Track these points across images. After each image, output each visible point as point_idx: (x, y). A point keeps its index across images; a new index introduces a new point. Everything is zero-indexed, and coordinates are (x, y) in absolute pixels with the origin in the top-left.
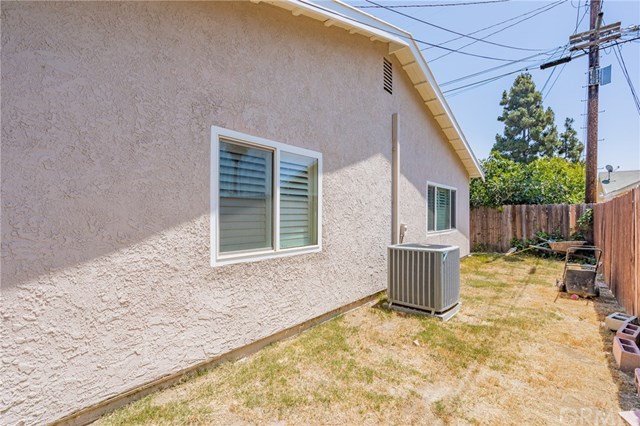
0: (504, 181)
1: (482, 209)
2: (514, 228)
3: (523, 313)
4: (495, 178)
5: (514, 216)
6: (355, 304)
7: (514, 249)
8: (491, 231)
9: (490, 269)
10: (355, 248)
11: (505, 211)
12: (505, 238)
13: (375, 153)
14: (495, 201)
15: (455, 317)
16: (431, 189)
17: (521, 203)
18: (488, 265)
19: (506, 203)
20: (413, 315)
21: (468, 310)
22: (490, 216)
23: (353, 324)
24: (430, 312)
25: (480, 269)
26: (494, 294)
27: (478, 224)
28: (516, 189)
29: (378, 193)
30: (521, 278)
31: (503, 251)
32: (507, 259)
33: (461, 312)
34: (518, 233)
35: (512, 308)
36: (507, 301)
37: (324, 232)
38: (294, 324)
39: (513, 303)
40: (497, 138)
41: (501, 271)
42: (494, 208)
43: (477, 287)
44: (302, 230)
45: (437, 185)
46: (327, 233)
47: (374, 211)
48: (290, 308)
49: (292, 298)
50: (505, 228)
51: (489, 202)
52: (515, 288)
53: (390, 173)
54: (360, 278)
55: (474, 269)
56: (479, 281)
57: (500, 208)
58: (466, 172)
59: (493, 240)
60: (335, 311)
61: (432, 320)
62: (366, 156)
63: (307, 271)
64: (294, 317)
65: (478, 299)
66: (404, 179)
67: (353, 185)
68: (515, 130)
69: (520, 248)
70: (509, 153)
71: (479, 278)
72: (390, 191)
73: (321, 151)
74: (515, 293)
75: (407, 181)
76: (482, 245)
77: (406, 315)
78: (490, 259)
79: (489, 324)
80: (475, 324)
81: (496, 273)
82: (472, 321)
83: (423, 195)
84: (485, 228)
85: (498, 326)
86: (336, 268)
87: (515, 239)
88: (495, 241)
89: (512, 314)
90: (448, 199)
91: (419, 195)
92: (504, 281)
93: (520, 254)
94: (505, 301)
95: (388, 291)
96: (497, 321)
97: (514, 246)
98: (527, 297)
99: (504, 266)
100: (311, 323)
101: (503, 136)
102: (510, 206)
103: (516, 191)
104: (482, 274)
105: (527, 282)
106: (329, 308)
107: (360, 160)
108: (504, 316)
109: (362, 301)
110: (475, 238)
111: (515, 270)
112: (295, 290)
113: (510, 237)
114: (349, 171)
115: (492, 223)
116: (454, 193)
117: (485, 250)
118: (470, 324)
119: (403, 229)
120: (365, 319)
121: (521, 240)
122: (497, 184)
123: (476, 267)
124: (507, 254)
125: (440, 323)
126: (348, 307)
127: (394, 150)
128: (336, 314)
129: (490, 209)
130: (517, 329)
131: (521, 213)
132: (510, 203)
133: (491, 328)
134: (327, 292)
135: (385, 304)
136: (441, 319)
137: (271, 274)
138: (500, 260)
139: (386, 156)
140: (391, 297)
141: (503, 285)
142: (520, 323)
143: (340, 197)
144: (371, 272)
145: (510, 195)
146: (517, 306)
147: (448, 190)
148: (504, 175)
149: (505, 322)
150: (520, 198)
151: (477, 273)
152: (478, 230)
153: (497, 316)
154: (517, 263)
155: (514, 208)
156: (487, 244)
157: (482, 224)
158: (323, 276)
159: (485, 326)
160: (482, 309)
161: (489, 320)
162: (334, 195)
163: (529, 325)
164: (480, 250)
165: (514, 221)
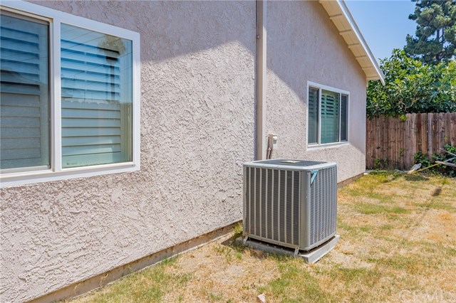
0: (408, 84)
1: (382, 118)
2: (419, 141)
3: (415, 250)
4: (397, 81)
5: (419, 126)
6: (196, 240)
7: (417, 166)
8: (392, 144)
9: (386, 190)
10: (196, 166)
11: (409, 120)
12: (409, 152)
13: (228, 40)
14: (397, 108)
15: (326, 256)
16: (314, 93)
17: (428, 111)
18: (386, 186)
19: (411, 110)
20: (271, 254)
21: (347, 246)
22: (391, 126)
23: (185, 271)
24: (293, 250)
25: (375, 191)
26: (386, 222)
27: (378, 136)
28: (421, 95)
29: (234, 94)
30: (423, 201)
31: (405, 167)
32: (409, 178)
33: (337, 248)
34: (423, 147)
35: (404, 243)
36: (399, 232)
37: (143, 144)
38: (90, 274)
39: (406, 236)
40: (408, 39)
41: (400, 192)
42: (396, 116)
43: (367, 213)
44: (110, 141)
45: (321, 87)
46: (149, 146)
47: (228, 117)
48: (82, 253)
49: (88, 238)
50: (408, 141)
51: (391, 110)
52: (413, 215)
53: (253, 68)
54: (206, 204)
55: (367, 190)
56: (370, 205)
57: (402, 117)
58: (362, 74)
59: (394, 155)
60: (166, 250)
61: (295, 262)
62: (216, 43)
63: (114, 198)
64: (90, 266)
65: (364, 229)
66: (274, 76)
67: (194, 80)
68: (428, 30)
69: (425, 164)
70: (420, 56)
71: (372, 201)
72: (252, 91)
73: (138, 29)
74: (411, 221)
75: (278, 80)
76: (382, 161)
77: (263, 255)
78: (390, 177)
79: (369, 266)
80: (351, 267)
81: (394, 195)
82: (348, 263)
83: (302, 98)
84: (385, 142)
85: (380, 269)
86: (165, 193)
87: (420, 153)
88: (397, 156)
89: (403, 252)
90: (338, 105)
91: (296, 99)
92: (402, 205)
93: (424, 172)
94: (397, 232)
95: (244, 222)
96: (381, 261)
97: (418, 163)
98: (425, 227)
99: (404, 187)
100: (122, 271)
101: (415, 37)
102: (414, 115)
103: (421, 96)
104: (377, 196)
105: (429, 206)
106: (154, 248)
107: (204, 48)
108: (390, 255)
109: (209, 236)
110: (374, 153)
111: (417, 191)
112: (92, 226)
113: (414, 151)
114: (188, 61)
115: (394, 135)
116: (345, 98)
117: (385, 167)
118: (345, 266)
119: (271, 141)
120: (206, 261)
121: (427, 155)
122: (399, 87)
123: (371, 188)
124: (410, 172)
125: (304, 266)
126: (185, 245)
127: (258, 37)
128: (166, 255)
129: (391, 118)
130: (403, 274)
131: (427, 122)
132: (416, 111)
133: (370, 273)
134: (151, 227)
135: (240, 239)
136: (306, 260)
137: (45, 205)
138: (402, 179)
139: (245, 44)
140: (247, 230)
141: (399, 210)
142: (410, 265)
143: (171, 96)
144: (223, 196)
145: (414, 101)
146: (412, 239)
147: (337, 95)
148: (408, 78)
149: (390, 262)
150: (425, 105)
151: (371, 195)
152: (377, 143)
153: (382, 254)
154: (421, 182)
155: (419, 117)
156: (387, 160)
157: (382, 136)
158: (142, 205)
159: (362, 271)
160: (364, 245)
161: (370, 260)
162: (160, 93)
163: (420, 267)
164: (379, 167)
165: (418, 132)
